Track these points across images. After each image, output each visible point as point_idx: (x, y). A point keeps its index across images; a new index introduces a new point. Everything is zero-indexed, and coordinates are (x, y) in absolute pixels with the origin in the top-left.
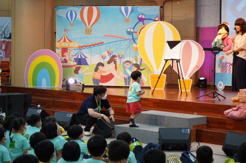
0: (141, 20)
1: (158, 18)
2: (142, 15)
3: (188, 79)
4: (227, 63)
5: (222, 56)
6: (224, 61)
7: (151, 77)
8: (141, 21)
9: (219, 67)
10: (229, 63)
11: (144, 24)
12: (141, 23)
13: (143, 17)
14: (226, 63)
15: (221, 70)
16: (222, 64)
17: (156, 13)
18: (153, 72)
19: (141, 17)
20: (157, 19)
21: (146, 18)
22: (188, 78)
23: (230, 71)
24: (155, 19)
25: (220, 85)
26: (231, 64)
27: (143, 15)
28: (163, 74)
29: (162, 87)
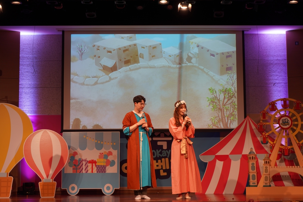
4: (83, 161)
5: (73, 151)
6: (77, 158)
9: (70, 166)
10: (85, 160)
14: (81, 160)
15: (73, 169)
16: (74, 161)
22: (51, 180)
23: (88, 171)
25: (73, 189)
26: (88, 161)
28: (9, 176)
29: (7, 196)
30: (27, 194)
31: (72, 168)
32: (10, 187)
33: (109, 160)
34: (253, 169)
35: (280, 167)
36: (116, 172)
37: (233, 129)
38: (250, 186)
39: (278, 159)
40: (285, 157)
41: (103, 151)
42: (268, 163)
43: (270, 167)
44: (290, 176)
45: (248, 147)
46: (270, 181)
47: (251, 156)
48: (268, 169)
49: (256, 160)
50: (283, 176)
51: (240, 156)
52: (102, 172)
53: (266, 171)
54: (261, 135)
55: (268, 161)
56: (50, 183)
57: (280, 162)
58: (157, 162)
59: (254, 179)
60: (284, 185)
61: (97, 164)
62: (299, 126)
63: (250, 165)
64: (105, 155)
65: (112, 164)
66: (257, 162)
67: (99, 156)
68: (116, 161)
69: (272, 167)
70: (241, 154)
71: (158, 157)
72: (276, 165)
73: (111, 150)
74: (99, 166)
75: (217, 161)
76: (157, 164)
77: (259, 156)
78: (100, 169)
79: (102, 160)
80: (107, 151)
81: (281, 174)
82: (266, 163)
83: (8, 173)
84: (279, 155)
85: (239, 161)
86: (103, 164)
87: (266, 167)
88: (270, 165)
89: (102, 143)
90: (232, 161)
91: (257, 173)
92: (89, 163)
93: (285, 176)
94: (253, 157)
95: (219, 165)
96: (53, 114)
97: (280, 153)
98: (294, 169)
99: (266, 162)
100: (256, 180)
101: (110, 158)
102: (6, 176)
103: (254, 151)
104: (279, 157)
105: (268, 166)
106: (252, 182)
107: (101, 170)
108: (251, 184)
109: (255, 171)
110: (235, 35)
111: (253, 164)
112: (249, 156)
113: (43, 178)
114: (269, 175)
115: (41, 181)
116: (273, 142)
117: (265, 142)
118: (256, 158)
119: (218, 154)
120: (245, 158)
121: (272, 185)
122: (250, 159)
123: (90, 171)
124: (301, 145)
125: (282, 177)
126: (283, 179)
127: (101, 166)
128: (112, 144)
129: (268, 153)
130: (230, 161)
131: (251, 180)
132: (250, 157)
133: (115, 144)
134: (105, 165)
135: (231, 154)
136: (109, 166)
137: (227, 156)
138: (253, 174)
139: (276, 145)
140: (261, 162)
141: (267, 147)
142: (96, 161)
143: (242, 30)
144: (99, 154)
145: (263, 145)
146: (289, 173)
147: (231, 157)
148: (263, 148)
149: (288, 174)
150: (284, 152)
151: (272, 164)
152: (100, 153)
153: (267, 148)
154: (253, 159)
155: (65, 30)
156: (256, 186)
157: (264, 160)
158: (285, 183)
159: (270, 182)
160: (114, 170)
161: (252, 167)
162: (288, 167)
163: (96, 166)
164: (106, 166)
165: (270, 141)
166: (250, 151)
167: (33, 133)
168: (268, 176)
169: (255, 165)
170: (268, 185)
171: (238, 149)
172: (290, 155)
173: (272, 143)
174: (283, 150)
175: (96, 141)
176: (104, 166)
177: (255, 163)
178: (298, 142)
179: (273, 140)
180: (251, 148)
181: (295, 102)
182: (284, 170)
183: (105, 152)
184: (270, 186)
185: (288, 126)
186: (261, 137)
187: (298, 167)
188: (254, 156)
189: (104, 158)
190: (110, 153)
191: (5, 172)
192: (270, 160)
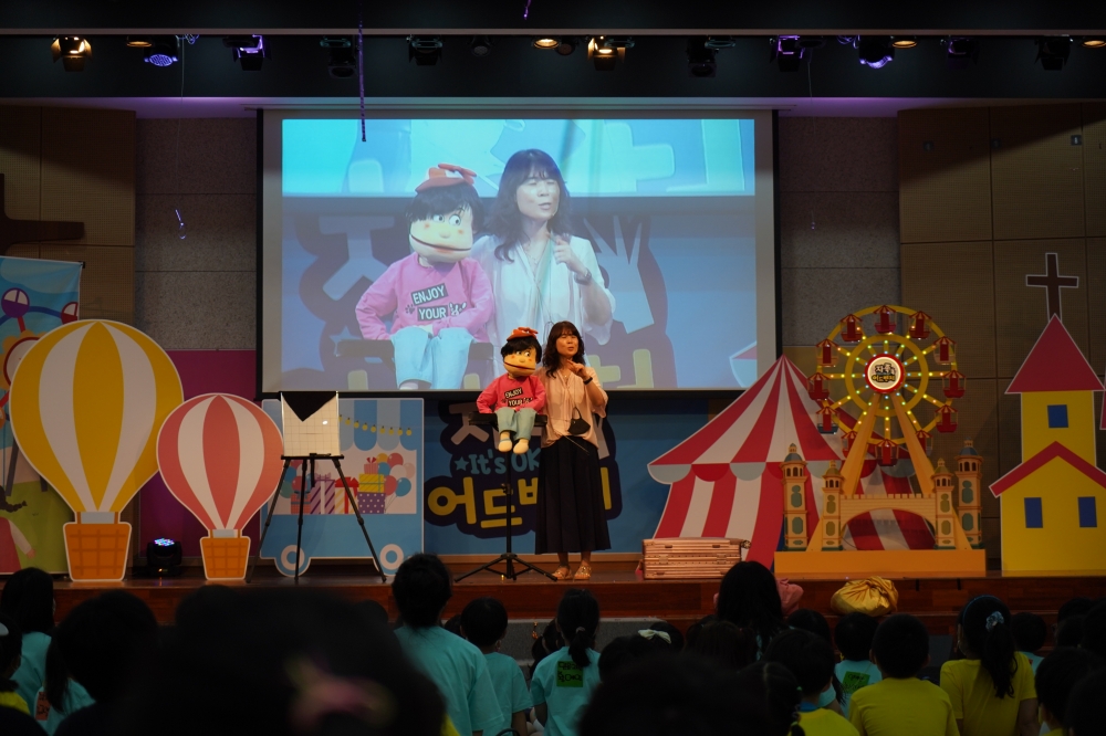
0: (15, 310)
1: (74, 306)
2: (19, 290)
3: (236, 536)
4: (320, 479)
7: (69, 536)
8: (14, 317)
10: (326, 479)
11: (23, 328)
12: (14, 322)
13: (20, 301)
14: (316, 478)
15: (292, 503)
16: (294, 482)
17: (69, 289)
18: (79, 514)
19: (14, 300)
20: (70, 310)
21: (32, 304)
22: (236, 531)
23: (333, 508)
24: (66, 312)
26: (334, 481)
27: (21, 293)
28: (119, 523)
29: (115, 573)
30: (161, 575)
31: (289, 500)
32: (124, 550)
33: (393, 478)
34: (796, 502)
35: (869, 496)
36: (415, 512)
37: (743, 391)
38: (786, 549)
39: (864, 474)
40: (887, 469)
41: (376, 451)
42: (837, 486)
43: (842, 497)
44: (899, 522)
45: (784, 442)
46: (840, 533)
47: (792, 468)
48: (836, 501)
49: (806, 478)
50: (879, 522)
51: (761, 466)
52: (375, 512)
53: (831, 507)
54: (819, 408)
55: (835, 480)
56: (234, 539)
57: (872, 483)
58: (529, 484)
59: (798, 530)
60: (880, 547)
61: (359, 489)
62: (924, 384)
63: (789, 493)
64: (382, 464)
65: (401, 488)
66: (808, 484)
67: (366, 466)
68: (413, 481)
69: (846, 498)
70: (764, 459)
71: (532, 469)
72: (859, 490)
73: (400, 450)
74: (365, 494)
75: (697, 480)
76: (529, 489)
77: (812, 466)
78: (368, 502)
79: (375, 478)
80: (388, 453)
81: (875, 516)
82: (832, 485)
83: (116, 514)
84: (867, 463)
85: (758, 482)
86: (375, 489)
87: (831, 498)
88: (841, 492)
89: (373, 430)
90: (738, 481)
91: (808, 515)
92: (337, 486)
93: (886, 522)
94: (795, 469)
95: (703, 491)
96: (232, 345)
97: (872, 458)
98: (908, 503)
99: (831, 482)
100: (804, 534)
101: (397, 472)
102: (113, 522)
103: (800, 452)
104: (868, 469)
105: (836, 495)
106: (792, 537)
107: (372, 505)
108: (791, 544)
109: (803, 507)
110: (751, 123)
111: (796, 489)
112: (786, 467)
113: (212, 527)
114: (839, 518)
115: (205, 533)
116: (851, 426)
117: (828, 427)
118: (805, 472)
119: (699, 461)
120: (775, 473)
121: (846, 546)
122: (789, 474)
123: (340, 510)
124: (928, 436)
125: (875, 524)
126: (878, 529)
127: (372, 494)
128: (401, 432)
129: (836, 458)
130: (734, 479)
131: (791, 533)
132: (789, 470)
133: (409, 433)
134: (382, 491)
135: (736, 460)
136: (394, 494)
137: (725, 467)
138: (797, 516)
139: (858, 436)
140: (818, 484)
141: (835, 439)
142: (358, 479)
143: (771, 108)
144: (366, 462)
145: (824, 436)
146: (897, 512)
147: (735, 468)
148: (824, 444)
149: (892, 517)
150: (880, 453)
151: (849, 487)
152: (368, 459)
153: (834, 442)
154: (795, 474)
155: (264, 107)
156: (804, 550)
157: (825, 477)
158: (884, 540)
159: (840, 538)
160: (406, 505)
161: (792, 496)
162: (891, 496)
163: (356, 493)
164: (385, 494)
165: (842, 425)
166: (787, 453)
167: (184, 403)
168: (836, 522)
169: (802, 492)
170: (836, 545)
171: (756, 446)
172: (899, 463)
173: (848, 430)
174: (879, 449)
175: (357, 425)
176: (379, 494)
177: (802, 486)
178: (919, 428)
179: (851, 422)
180: (793, 445)
181: (911, 317)
182: (881, 504)
183: (382, 455)
184: (841, 548)
185: (892, 385)
186: (818, 413)
187: (919, 495)
188: (799, 467)
189: (379, 472)
190: (397, 459)
191: (111, 510)
192: (843, 479)
